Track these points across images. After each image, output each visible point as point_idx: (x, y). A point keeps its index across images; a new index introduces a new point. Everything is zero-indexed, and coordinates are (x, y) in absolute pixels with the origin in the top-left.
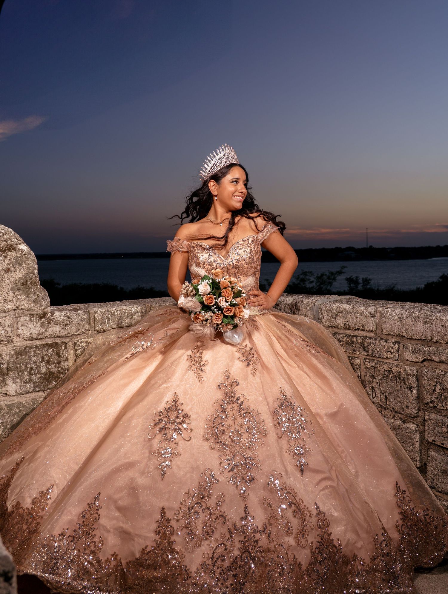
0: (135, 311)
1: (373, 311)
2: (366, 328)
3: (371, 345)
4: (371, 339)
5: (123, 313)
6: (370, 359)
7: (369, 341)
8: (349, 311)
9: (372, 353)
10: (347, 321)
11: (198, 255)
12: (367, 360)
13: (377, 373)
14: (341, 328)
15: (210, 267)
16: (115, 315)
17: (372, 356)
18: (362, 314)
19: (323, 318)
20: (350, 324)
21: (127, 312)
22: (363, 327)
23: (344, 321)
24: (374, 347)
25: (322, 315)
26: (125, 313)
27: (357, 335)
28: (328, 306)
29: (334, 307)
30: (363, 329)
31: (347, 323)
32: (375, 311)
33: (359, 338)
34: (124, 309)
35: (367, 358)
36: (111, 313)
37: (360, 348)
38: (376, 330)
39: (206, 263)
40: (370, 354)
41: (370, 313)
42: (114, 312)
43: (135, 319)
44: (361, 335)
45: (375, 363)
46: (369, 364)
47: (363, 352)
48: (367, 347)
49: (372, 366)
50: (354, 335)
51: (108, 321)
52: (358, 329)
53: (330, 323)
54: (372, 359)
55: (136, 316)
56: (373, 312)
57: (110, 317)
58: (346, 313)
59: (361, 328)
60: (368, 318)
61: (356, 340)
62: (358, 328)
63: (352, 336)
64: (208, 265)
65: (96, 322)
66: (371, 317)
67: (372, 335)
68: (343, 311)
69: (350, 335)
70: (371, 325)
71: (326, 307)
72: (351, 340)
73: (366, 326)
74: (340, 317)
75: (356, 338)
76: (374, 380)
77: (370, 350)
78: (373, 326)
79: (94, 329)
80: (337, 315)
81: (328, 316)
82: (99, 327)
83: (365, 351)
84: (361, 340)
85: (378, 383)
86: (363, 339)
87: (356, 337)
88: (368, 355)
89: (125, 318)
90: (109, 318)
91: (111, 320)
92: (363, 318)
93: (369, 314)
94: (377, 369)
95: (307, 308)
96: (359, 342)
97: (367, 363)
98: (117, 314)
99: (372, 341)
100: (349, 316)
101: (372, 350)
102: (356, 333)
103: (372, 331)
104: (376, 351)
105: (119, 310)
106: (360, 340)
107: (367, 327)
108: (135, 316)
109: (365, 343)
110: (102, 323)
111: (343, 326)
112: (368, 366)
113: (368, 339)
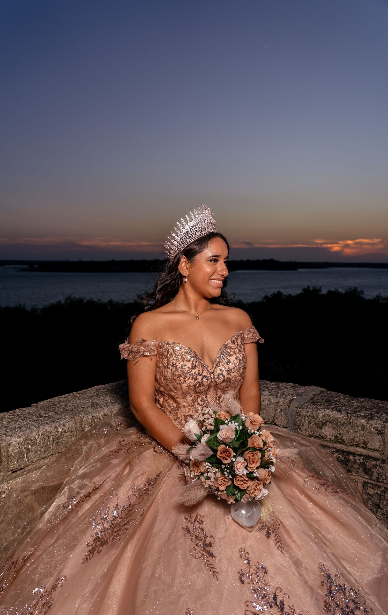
0: (62, 431)
1: (379, 426)
2: (370, 447)
3: (376, 468)
4: (376, 460)
5: (47, 438)
6: (373, 484)
7: (374, 462)
8: (343, 422)
9: (378, 478)
10: (340, 434)
11: (177, 364)
12: (369, 485)
13: (385, 503)
14: (330, 441)
15: (193, 381)
16: (36, 443)
17: (378, 481)
18: (364, 428)
19: (303, 425)
20: (344, 438)
21: (52, 436)
22: (363, 444)
23: (335, 433)
24: (380, 471)
25: (302, 421)
26: (49, 437)
27: (354, 451)
28: (310, 411)
29: (319, 413)
30: (364, 446)
31: (338, 435)
32: (382, 427)
33: (357, 458)
34: (48, 432)
35: (368, 483)
36: (31, 440)
37: (359, 469)
38: (384, 450)
39: (188, 376)
40: (374, 478)
41: (376, 429)
42: (35, 439)
43: (62, 443)
44: (359, 453)
45: (382, 491)
46: (372, 490)
47: (363, 474)
48: (370, 469)
49: (377, 493)
50: (348, 452)
51: (28, 453)
52: (357, 446)
53: (313, 432)
54: (376, 485)
55: (64, 439)
56: (380, 428)
57: (30, 447)
58: (338, 424)
59: (362, 445)
60: (373, 434)
61: (354, 459)
62: (357, 444)
63: (347, 452)
64: (190, 379)
65: (11, 458)
66: (378, 434)
67: (377, 455)
68: (334, 420)
69: (343, 451)
70: (376, 443)
71: (308, 412)
72: (345, 458)
73: (369, 444)
74: (329, 427)
75: (354, 456)
76: (380, 510)
77: (375, 474)
78: (380, 445)
79: (8, 468)
80: (324, 424)
81: (310, 423)
82: (16, 465)
83: (366, 473)
84: (362, 460)
85: (385, 514)
86: (364, 459)
87: (354, 454)
88: (371, 479)
89: (50, 444)
90: (29, 449)
91: (32, 452)
92: (366, 434)
93: (374, 430)
94: (385, 498)
95: (276, 409)
96: (358, 461)
97: (369, 488)
98: (39, 440)
99: (378, 464)
100: (344, 428)
101: (378, 474)
102: (352, 449)
103: (378, 450)
104: (384, 476)
105: (41, 435)
106: (359, 460)
107: (371, 445)
108: (62, 438)
109: (367, 464)
110: (19, 459)
111: (333, 438)
112: (371, 493)
113: (371, 461)
